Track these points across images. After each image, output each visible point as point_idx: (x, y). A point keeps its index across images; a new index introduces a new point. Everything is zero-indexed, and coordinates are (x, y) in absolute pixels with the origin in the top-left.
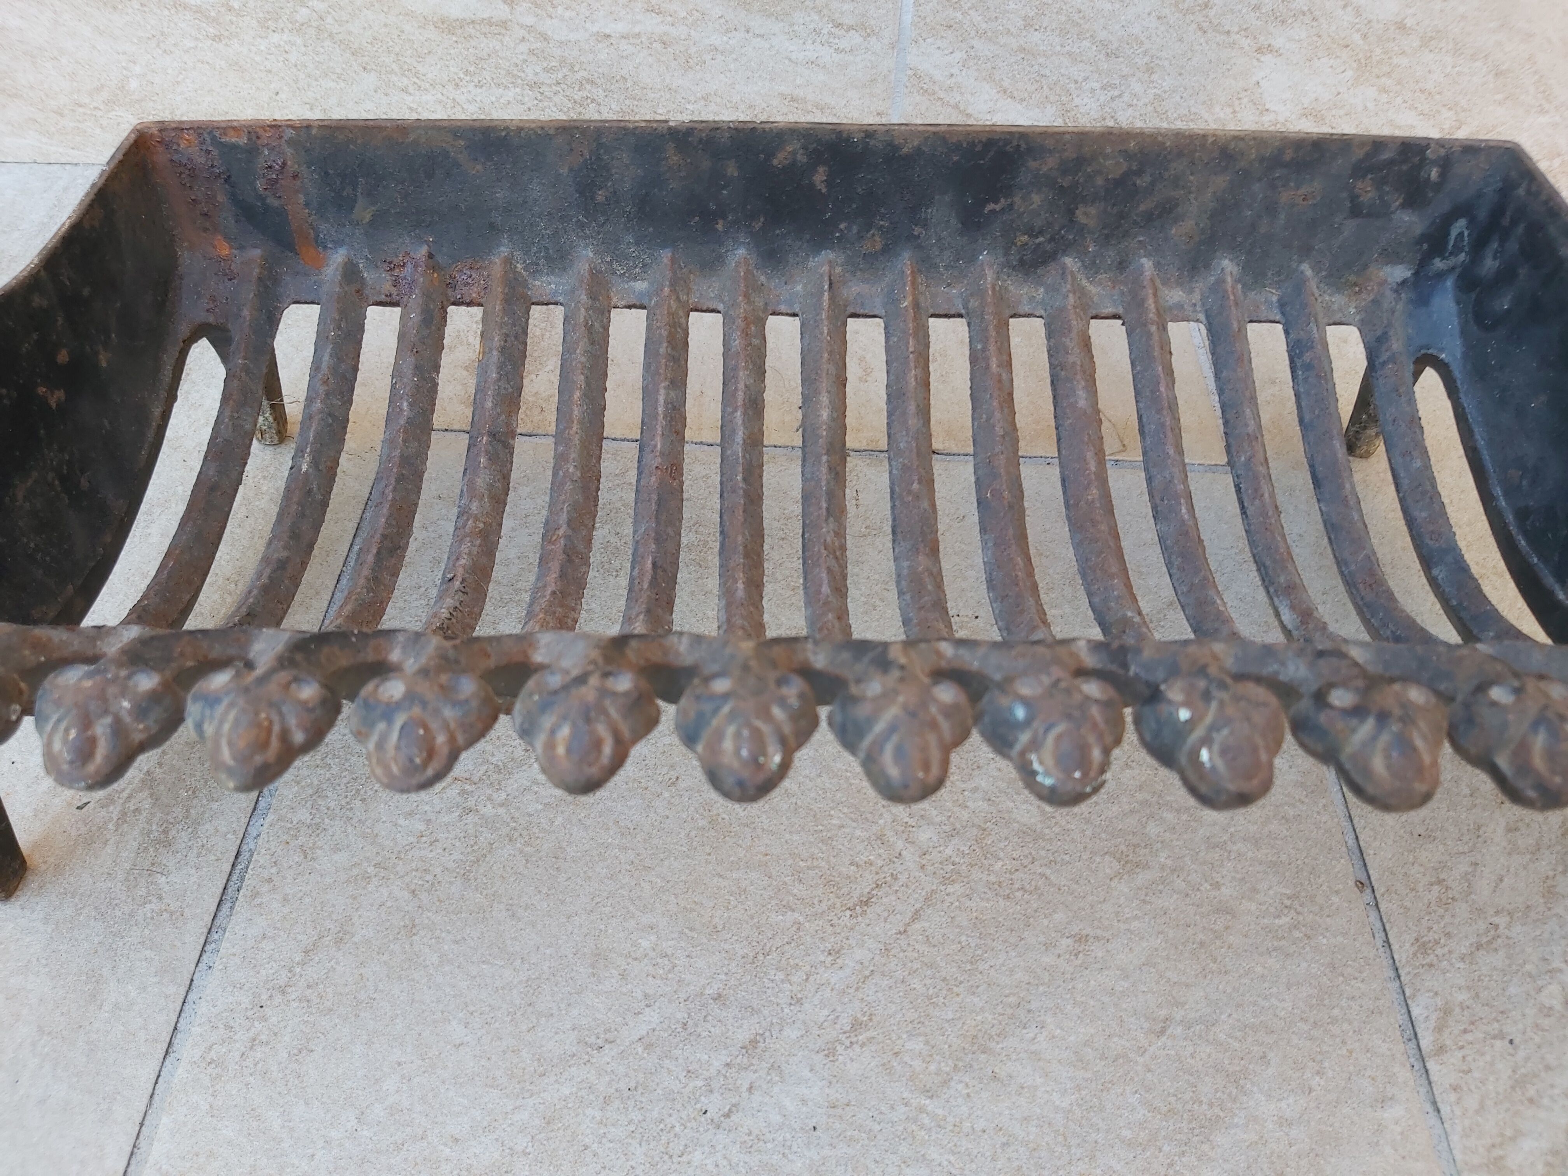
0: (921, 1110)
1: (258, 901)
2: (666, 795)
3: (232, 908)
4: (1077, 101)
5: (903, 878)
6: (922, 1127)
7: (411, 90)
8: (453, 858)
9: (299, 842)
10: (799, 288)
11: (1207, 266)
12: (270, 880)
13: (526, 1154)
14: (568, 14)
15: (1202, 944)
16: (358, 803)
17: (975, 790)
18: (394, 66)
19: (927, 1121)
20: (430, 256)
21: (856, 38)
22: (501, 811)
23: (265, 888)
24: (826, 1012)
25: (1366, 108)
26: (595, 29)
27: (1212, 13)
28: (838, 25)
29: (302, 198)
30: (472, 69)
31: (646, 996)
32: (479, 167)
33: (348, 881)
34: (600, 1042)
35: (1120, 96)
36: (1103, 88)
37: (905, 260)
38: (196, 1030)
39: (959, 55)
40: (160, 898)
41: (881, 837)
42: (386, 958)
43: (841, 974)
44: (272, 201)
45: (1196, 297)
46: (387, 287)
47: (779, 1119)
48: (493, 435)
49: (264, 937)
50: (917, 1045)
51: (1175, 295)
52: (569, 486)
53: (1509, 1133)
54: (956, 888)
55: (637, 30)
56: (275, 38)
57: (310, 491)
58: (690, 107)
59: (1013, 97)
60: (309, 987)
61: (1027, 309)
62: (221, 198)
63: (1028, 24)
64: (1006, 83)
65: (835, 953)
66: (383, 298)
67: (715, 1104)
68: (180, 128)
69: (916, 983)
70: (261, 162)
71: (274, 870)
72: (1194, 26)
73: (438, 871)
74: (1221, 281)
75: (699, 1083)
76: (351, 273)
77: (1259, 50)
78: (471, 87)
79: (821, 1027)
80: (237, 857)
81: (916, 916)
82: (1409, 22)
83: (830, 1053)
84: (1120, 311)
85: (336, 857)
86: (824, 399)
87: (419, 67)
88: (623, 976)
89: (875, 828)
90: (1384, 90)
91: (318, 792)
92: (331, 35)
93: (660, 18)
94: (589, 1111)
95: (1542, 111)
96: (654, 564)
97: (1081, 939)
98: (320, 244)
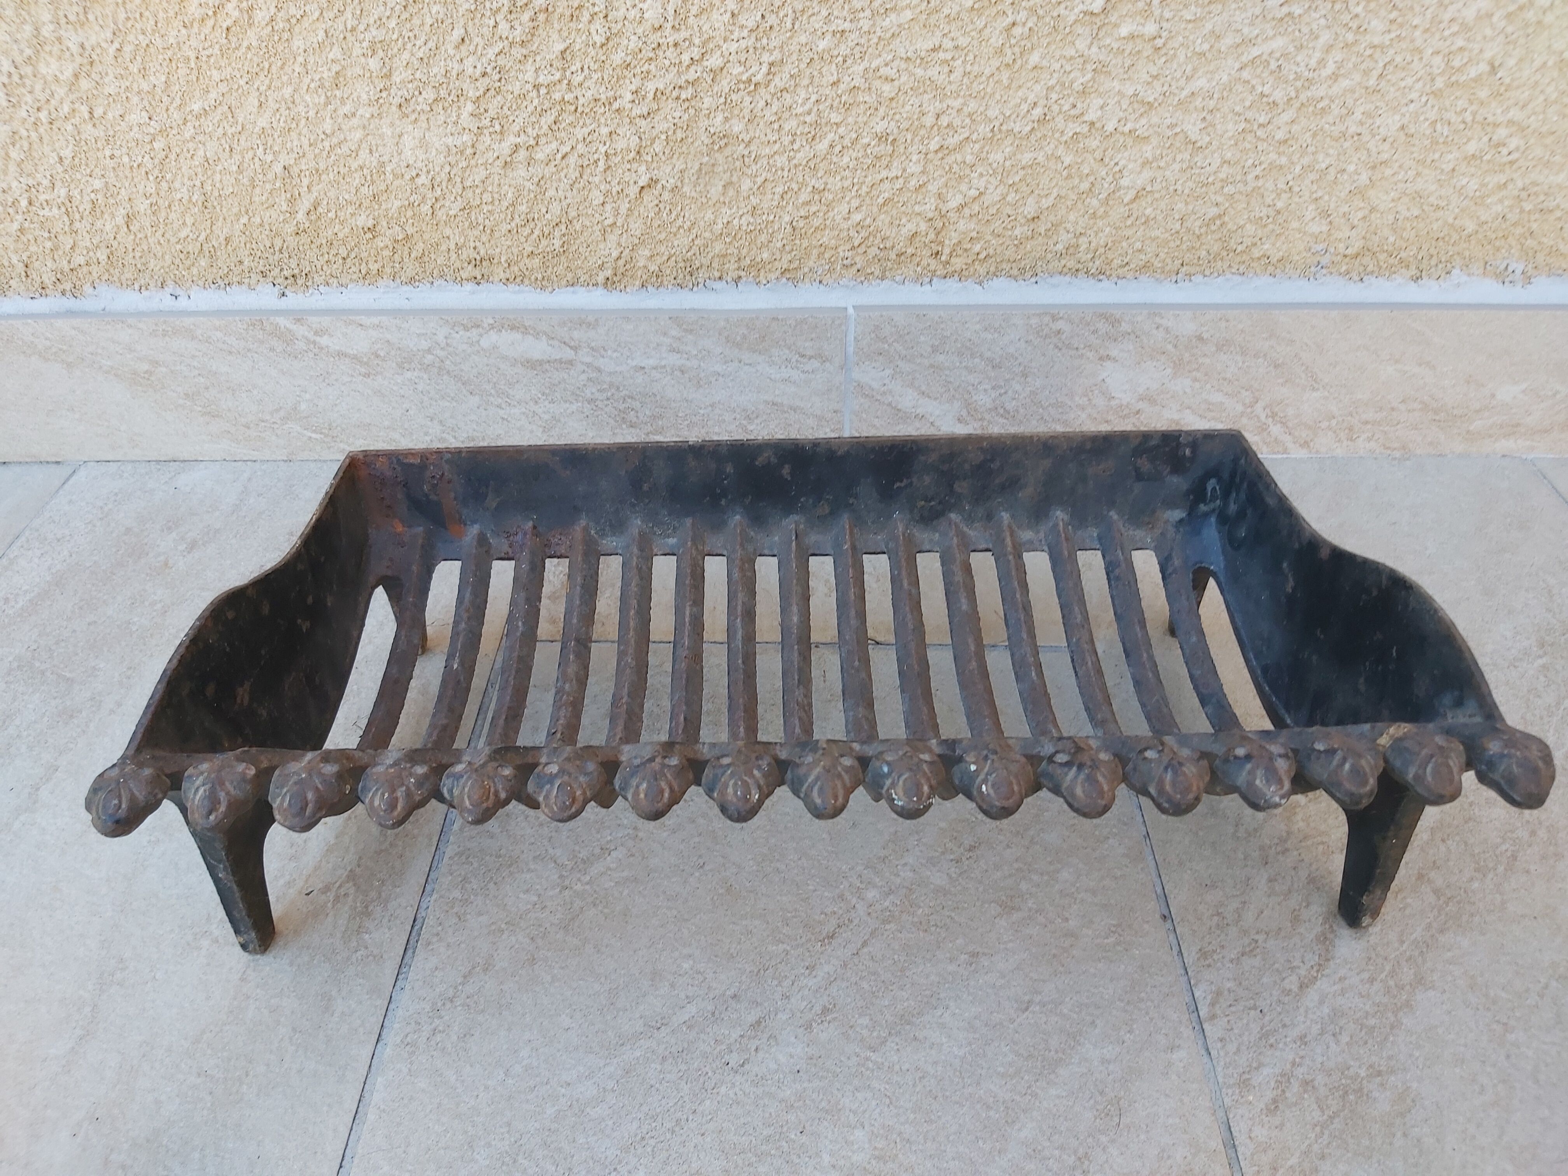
0: (867, 1059)
1: (431, 947)
2: (697, 874)
3: (414, 952)
4: (975, 398)
5: (856, 922)
6: (868, 1069)
7: (503, 406)
8: (557, 917)
9: (455, 910)
10: (776, 538)
11: (1047, 516)
12: (438, 934)
13: (613, 1091)
14: (615, 355)
15: (1054, 956)
16: (491, 885)
17: (905, 864)
18: (493, 391)
19: (871, 1065)
20: (535, 527)
21: (815, 364)
22: (587, 887)
23: (435, 939)
24: (805, 1003)
25: (1185, 393)
26: (634, 364)
27: (1064, 337)
28: (803, 356)
29: (452, 495)
30: (547, 391)
31: (687, 997)
32: (568, 472)
33: (489, 933)
34: (659, 1025)
35: (1005, 393)
36: (993, 388)
37: (845, 520)
38: (396, 1026)
39: (888, 372)
40: (366, 948)
41: (841, 897)
42: (517, 978)
43: (815, 980)
44: (433, 497)
45: (1042, 535)
46: (505, 548)
47: (775, 1067)
48: (577, 640)
49: (436, 968)
50: (865, 1021)
51: (1027, 535)
52: (628, 671)
53: (1255, 1065)
54: (892, 926)
55: (663, 363)
56: (409, 375)
57: (459, 682)
58: (702, 412)
59: (929, 397)
60: (468, 997)
61: (928, 547)
62: (400, 496)
63: (935, 350)
64: (923, 388)
65: (811, 968)
66: (503, 555)
67: (734, 1059)
68: (378, 454)
69: (865, 985)
70: (428, 474)
71: (440, 928)
72: (1051, 346)
73: (548, 925)
74: (1056, 525)
75: (724, 1047)
76: (482, 540)
77: (1101, 359)
78: (546, 403)
79: (802, 1012)
80: (414, 921)
81: (865, 944)
82: (1205, 336)
83: (808, 1027)
84: (990, 546)
85: (481, 919)
86: (795, 609)
87: (510, 392)
88: (672, 985)
89: (837, 891)
90: (1195, 380)
91: (465, 879)
92: (448, 372)
93: (679, 356)
94: (653, 1065)
95: (1314, 389)
96: (685, 719)
97: (974, 955)
98: (462, 522)
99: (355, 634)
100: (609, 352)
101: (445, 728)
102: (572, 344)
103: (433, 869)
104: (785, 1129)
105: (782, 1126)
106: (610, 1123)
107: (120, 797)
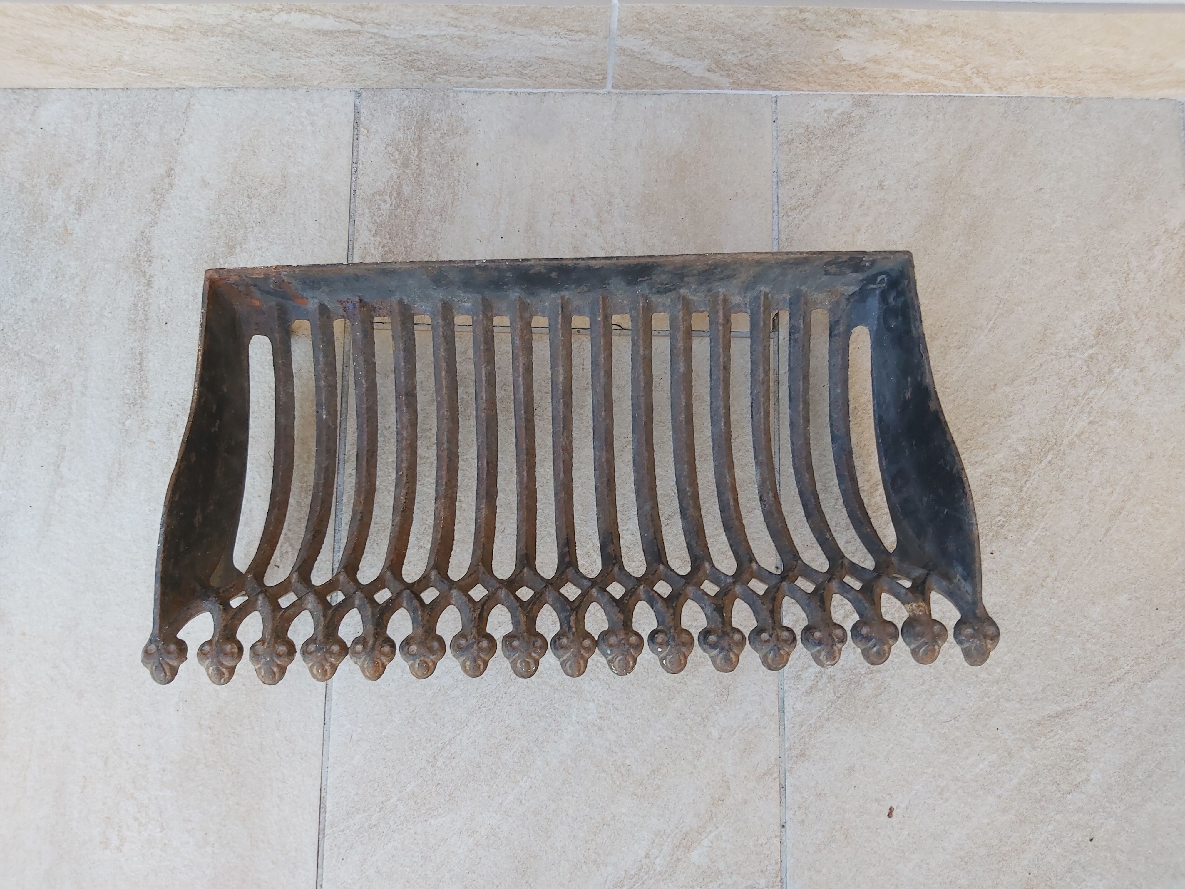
4: (724, 58)
6: (598, 667)
7: (303, 57)
8: (418, 569)
11: (753, 289)
16: (375, 546)
17: (627, 530)
18: (291, 49)
20: (360, 300)
21: (582, 35)
28: (571, 31)
29: (294, 288)
30: (341, 49)
31: (499, 623)
35: (751, 55)
36: (740, 52)
39: (648, 41)
44: (279, 289)
45: (748, 300)
46: (341, 312)
47: (548, 666)
51: (736, 300)
52: (445, 421)
55: (443, 33)
57: (328, 426)
59: (683, 56)
61: (661, 308)
62: (253, 290)
63: (691, 28)
64: (679, 51)
66: (340, 317)
70: (271, 281)
72: (796, 28)
73: (413, 575)
74: (759, 297)
76: (323, 309)
77: (839, 37)
78: (341, 56)
82: (934, 25)
84: (707, 309)
85: (372, 570)
87: (308, 49)
89: (586, 549)
92: (248, 38)
93: (457, 29)
96: (488, 463)
98: (304, 298)
99: (246, 385)
100: (393, 26)
101: (327, 468)
102: (358, 20)
103: (337, 531)
104: (553, 702)
105: (552, 701)
106: (462, 699)
107: (164, 670)
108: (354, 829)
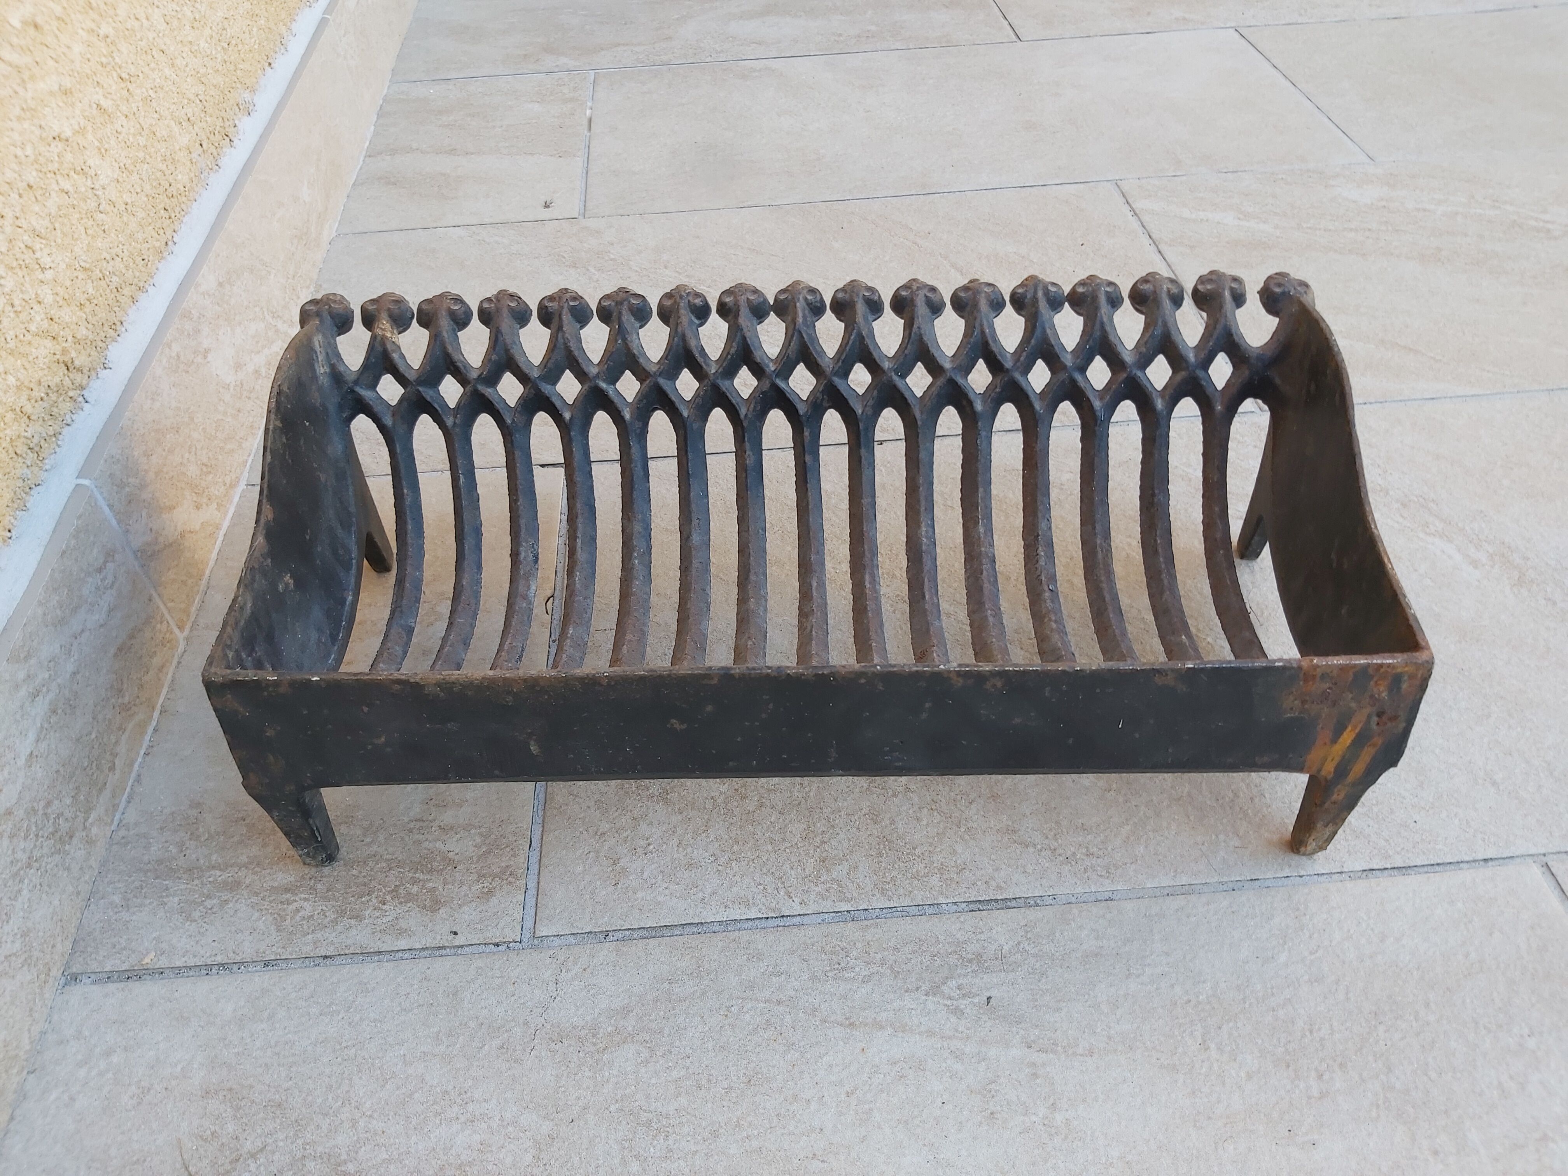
1: (1003, 884)
8: (942, 788)
9: (955, 876)
33: (974, 839)
40: (1019, 943)
42: (1016, 805)
43: (959, 612)
60: (1047, 838)
71: (979, 883)
73: (952, 794)
85: (959, 851)
108: (1376, 826)
